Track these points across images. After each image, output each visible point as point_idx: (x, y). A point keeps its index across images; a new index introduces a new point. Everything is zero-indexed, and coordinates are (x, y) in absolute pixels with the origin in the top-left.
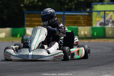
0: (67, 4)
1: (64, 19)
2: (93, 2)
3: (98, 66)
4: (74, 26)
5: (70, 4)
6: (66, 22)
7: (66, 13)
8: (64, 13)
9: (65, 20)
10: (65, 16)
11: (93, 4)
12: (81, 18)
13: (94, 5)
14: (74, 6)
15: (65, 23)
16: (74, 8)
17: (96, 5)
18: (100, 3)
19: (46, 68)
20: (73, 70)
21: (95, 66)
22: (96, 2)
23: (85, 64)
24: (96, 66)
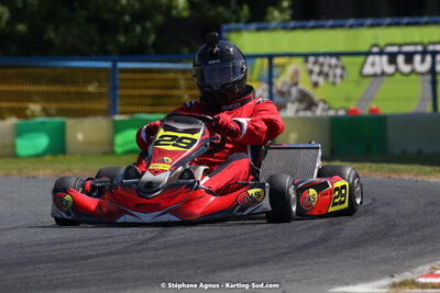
0: (128, 29)
1: (115, 88)
2: (227, 21)
3: (243, 265)
4: (155, 112)
5: (138, 29)
6: (122, 97)
7: (121, 65)
8: (115, 63)
9: (119, 92)
10: (118, 76)
11: (225, 27)
12: (182, 82)
13: (229, 31)
14: (152, 38)
15: (118, 102)
16: (155, 45)
17: (238, 30)
18: (254, 26)
19: (44, 276)
20: (149, 284)
21: (232, 268)
22: (238, 21)
23: (193, 261)
24: (236, 267)
